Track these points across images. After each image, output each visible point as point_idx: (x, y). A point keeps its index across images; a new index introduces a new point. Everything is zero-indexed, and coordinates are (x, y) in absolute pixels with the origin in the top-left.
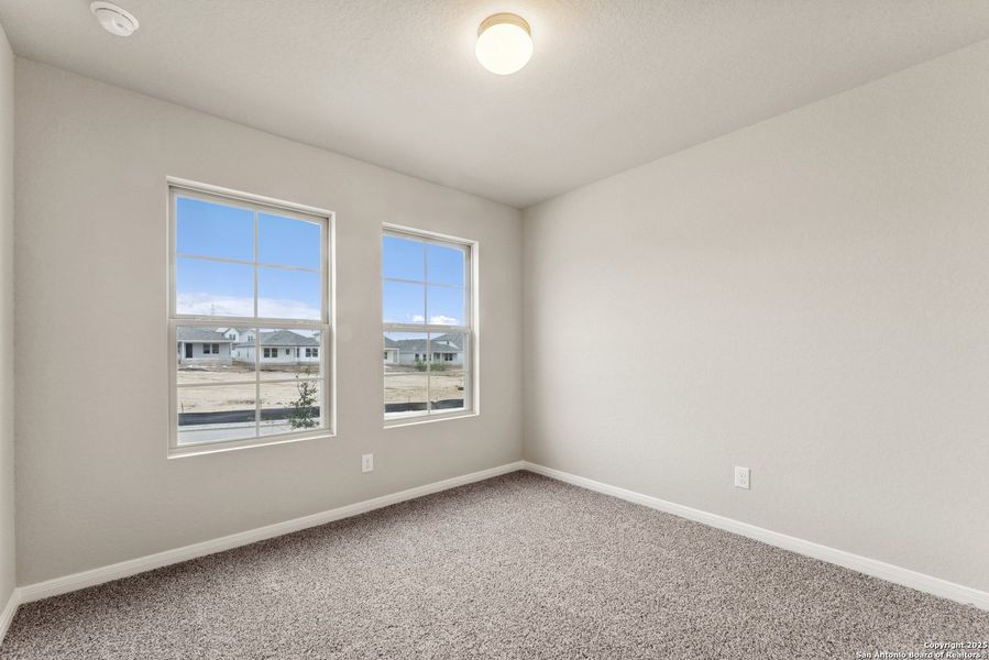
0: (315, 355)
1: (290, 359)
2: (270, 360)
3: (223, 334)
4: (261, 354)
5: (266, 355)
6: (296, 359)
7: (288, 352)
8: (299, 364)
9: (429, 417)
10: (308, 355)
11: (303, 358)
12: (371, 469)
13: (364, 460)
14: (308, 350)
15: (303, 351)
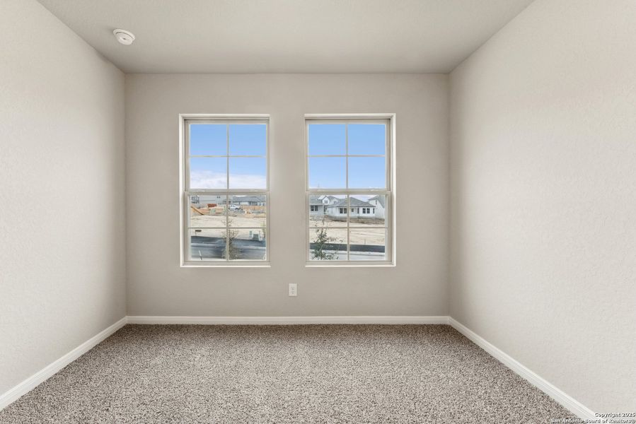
0: (368, 212)
1: (353, 215)
2: (344, 215)
3: (321, 200)
4: (338, 211)
5: (341, 212)
6: (357, 215)
7: (352, 210)
8: (359, 218)
9: (349, 262)
10: (364, 212)
11: (361, 214)
12: (296, 295)
13: (290, 287)
14: (364, 209)
15: (361, 210)
